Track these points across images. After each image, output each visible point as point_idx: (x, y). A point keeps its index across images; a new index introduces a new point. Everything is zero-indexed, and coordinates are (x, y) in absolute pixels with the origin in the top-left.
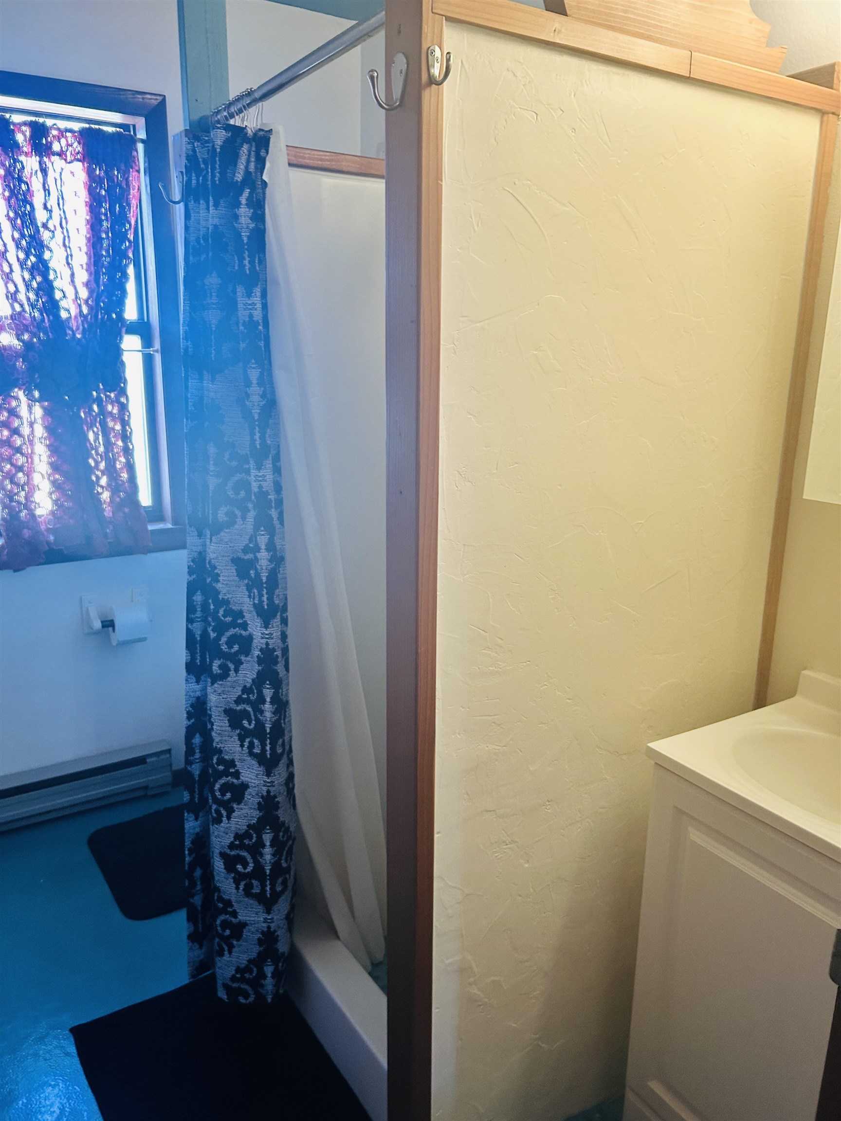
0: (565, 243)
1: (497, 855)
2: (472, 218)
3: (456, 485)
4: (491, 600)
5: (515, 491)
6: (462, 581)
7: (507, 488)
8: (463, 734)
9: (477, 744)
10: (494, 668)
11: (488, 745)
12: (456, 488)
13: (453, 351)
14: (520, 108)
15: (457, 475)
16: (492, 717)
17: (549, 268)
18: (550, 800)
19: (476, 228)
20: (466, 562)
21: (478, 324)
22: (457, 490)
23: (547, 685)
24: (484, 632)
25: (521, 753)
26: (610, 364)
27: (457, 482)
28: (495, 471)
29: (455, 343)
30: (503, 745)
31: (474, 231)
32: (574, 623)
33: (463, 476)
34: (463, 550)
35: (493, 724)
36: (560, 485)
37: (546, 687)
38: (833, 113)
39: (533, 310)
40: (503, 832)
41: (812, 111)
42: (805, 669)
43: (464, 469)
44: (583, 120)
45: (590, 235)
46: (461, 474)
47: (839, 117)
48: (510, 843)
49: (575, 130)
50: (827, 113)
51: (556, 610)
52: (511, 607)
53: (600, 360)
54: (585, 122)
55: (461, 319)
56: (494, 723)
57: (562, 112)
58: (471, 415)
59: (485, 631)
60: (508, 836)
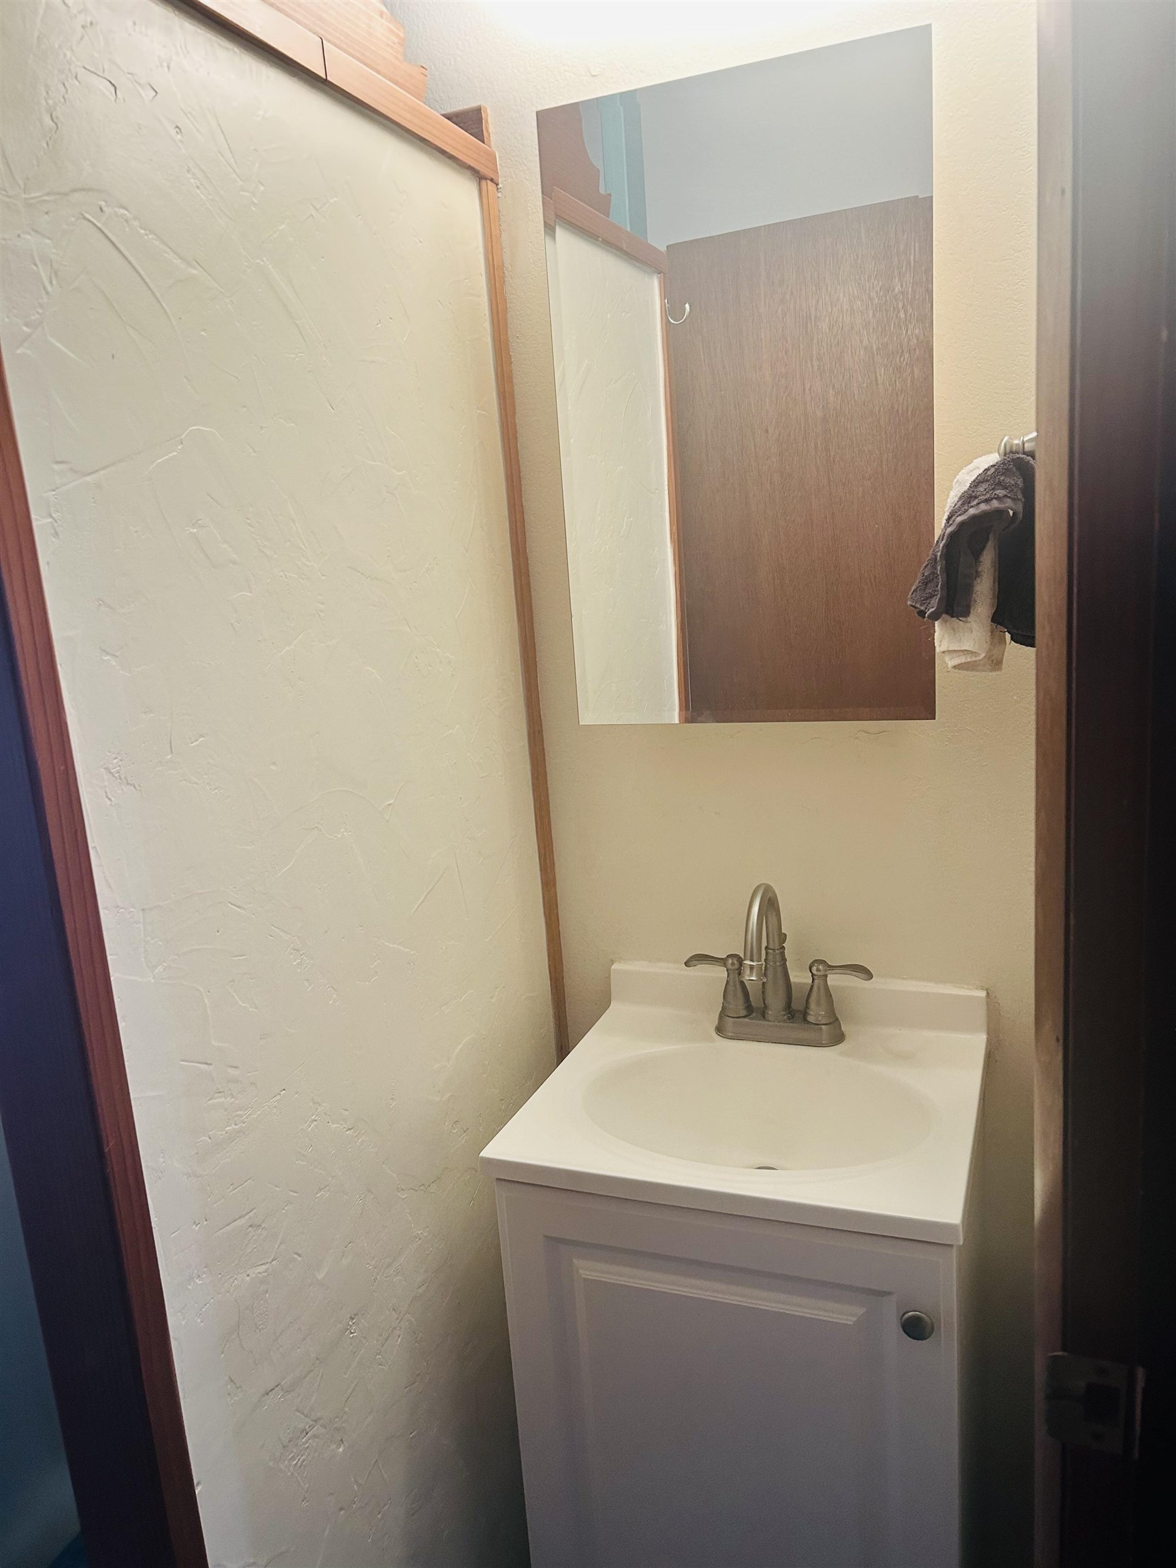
0: (203, 333)
1: (295, 1462)
2: (36, 265)
3: (107, 797)
4: (206, 1001)
5: (208, 788)
6: (153, 981)
7: (195, 785)
8: (204, 1273)
9: (232, 1280)
10: (233, 1126)
11: (248, 1272)
12: (109, 803)
13: (53, 531)
14: (84, 68)
15: (106, 777)
16: (247, 1217)
17: (186, 378)
18: (353, 1316)
19: (49, 289)
20: (152, 942)
21: (88, 479)
22: (111, 805)
23: (316, 1121)
24: (206, 1066)
25: (299, 1259)
26: (303, 547)
27: (108, 790)
28: (169, 757)
29: (54, 515)
30: (271, 1259)
31: (47, 293)
32: (335, 996)
33: (117, 775)
34: (142, 920)
35: (250, 1229)
36: (274, 763)
37: (316, 1123)
38: (492, 180)
39: (175, 454)
40: (298, 1414)
41: (468, 172)
42: (612, 962)
43: (115, 761)
44: (189, 115)
45: (238, 324)
46: (111, 773)
47: (499, 187)
48: (312, 1427)
49: (180, 129)
50: (486, 179)
51: (306, 983)
52: (241, 1003)
53: (289, 541)
54: (192, 119)
55: (56, 467)
56: (250, 1226)
57: (155, 93)
58: (108, 654)
59: (206, 1063)
60: (306, 1416)
